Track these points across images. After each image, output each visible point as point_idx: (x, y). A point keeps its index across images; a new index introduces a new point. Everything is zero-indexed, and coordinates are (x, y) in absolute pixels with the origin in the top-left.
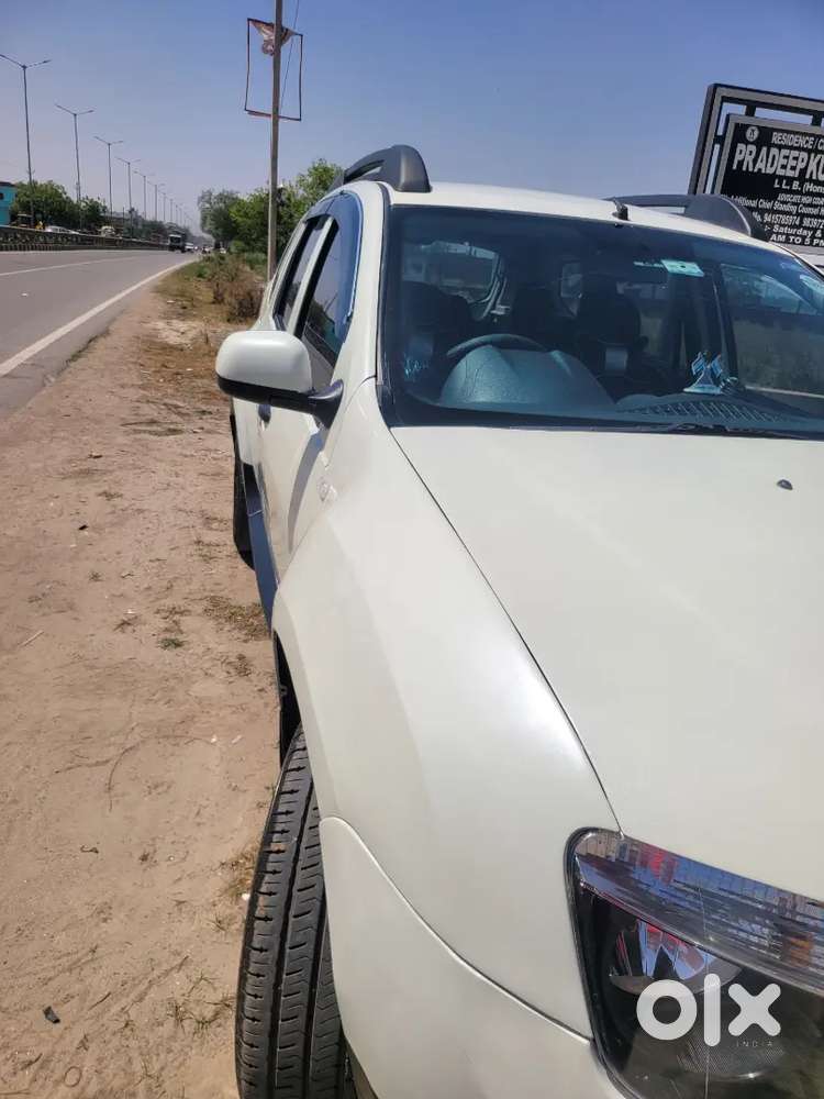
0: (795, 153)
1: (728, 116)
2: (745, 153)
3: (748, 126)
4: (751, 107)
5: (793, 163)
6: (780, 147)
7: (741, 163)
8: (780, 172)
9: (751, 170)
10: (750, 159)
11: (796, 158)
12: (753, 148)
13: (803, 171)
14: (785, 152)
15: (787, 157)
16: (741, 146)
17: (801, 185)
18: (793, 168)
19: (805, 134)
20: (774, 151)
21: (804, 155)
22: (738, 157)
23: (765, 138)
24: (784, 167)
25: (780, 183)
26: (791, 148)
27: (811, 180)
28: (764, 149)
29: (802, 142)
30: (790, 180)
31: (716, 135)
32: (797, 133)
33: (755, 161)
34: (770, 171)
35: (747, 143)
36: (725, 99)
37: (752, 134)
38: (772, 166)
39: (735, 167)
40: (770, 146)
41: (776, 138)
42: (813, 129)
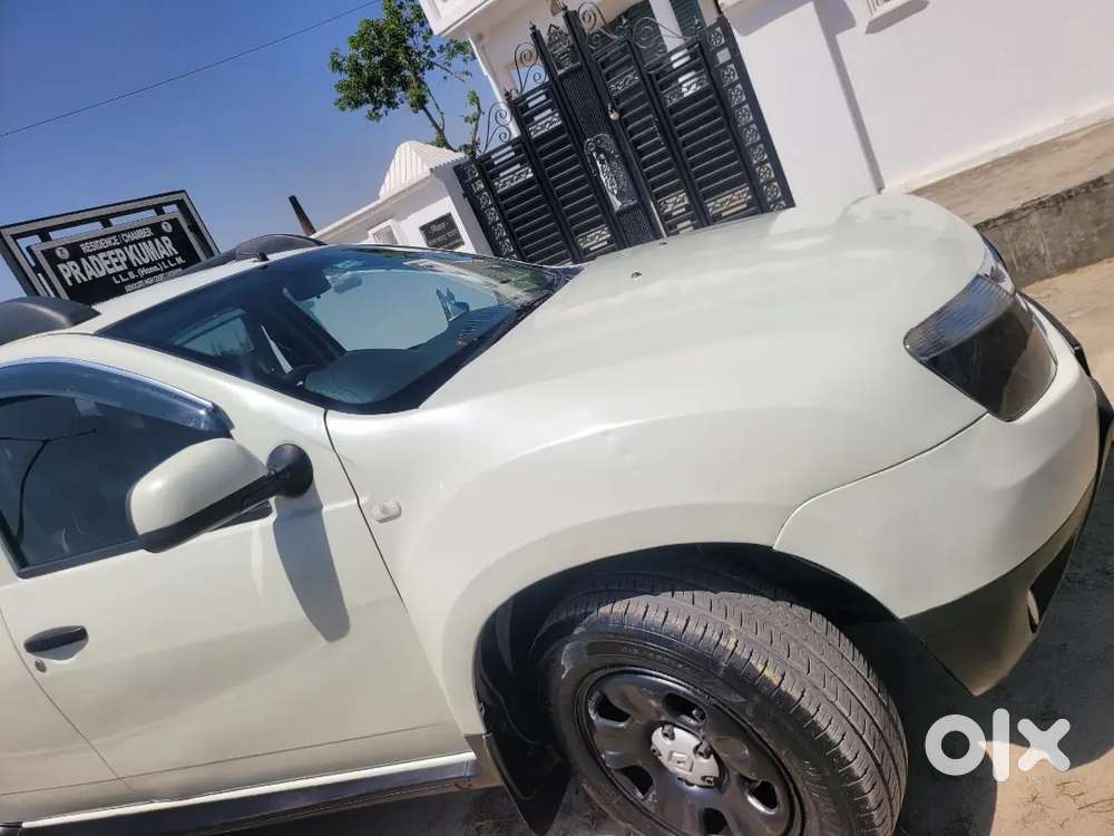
0: (111, 253)
1: (28, 249)
2: (69, 270)
3: (54, 249)
4: (44, 234)
6: (95, 253)
7: (72, 278)
8: (111, 271)
9: (85, 280)
10: (77, 272)
11: (114, 256)
12: (73, 263)
13: (128, 262)
14: (101, 255)
15: (106, 258)
16: (61, 267)
17: (136, 273)
18: (119, 264)
19: (104, 237)
20: (92, 258)
21: (118, 251)
22: (67, 276)
23: (76, 252)
24: (110, 266)
25: (118, 279)
26: (104, 250)
27: (139, 266)
28: (83, 260)
29: (108, 242)
30: (124, 273)
31: (33, 268)
32: (98, 238)
33: (83, 271)
34: (102, 274)
35: (65, 262)
36: (15, 237)
37: (64, 254)
38: (100, 269)
39: (70, 283)
40: (86, 256)
41: (85, 248)
42: (109, 230)
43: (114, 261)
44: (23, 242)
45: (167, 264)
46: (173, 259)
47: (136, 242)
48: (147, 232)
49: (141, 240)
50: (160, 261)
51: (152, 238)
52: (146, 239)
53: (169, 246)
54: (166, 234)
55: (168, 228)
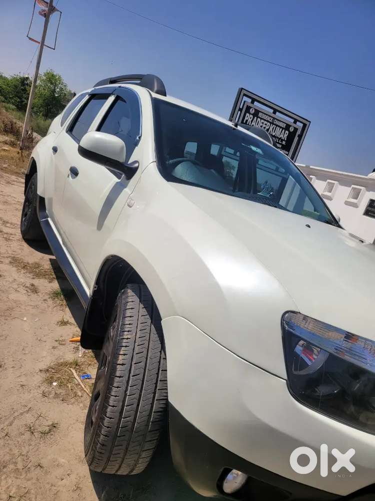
0: (265, 122)
1: (245, 102)
2: (249, 117)
3: (251, 107)
4: (253, 100)
5: (265, 126)
6: (261, 119)
7: (247, 121)
10: (250, 120)
11: (266, 124)
12: (252, 116)
13: (268, 130)
14: (263, 121)
15: (263, 123)
16: (247, 114)
18: (265, 128)
19: (270, 116)
20: (259, 119)
21: (269, 124)
22: (246, 118)
23: (256, 114)
24: (261, 126)
26: (265, 120)
28: (256, 118)
29: (269, 119)
31: (240, 108)
32: (267, 115)
33: (252, 121)
35: (250, 114)
36: (245, 95)
37: (252, 111)
38: (258, 125)
39: (244, 122)
40: (258, 117)
41: (260, 115)
42: (273, 115)
43: (264, 126)
44: (245, 99)
45: (279, 140)
46: (282, 140)
47: (277, 125)
48: (284, 126)
49: (279, 126)
50: (277, 138)
51: (283, 128)
52: (280, 127)
53: (286, 136)
54: (289, 131)
55: (292, 129)
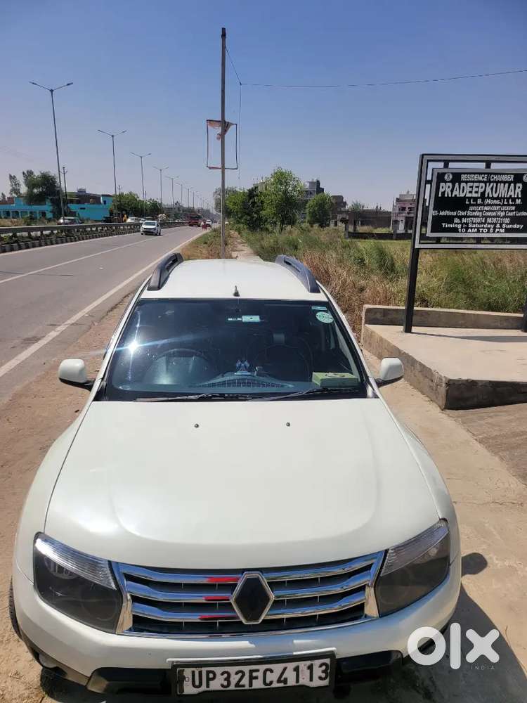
0: (477, 184)
1: (432, 169)
2: (446, 188)
3: (445, 173)
4: (446, 163)
5: (477, 189)
6: (467, 182)
7: (443, 193)
8: (469, 195)
9: (450, 196)
10: (448, 190)
11: (478, 187)
12: (450, 184)
13: (483, 194)
14: (470, 184)
15: (472, 187)
16: (442, 184)
17: (483, 201)
18: (477, 192)
19: (482, 174)
20: (463, 184)
21: (483, 185)
22: (441, 190)
23: (457, 178)
24: (470, 192)
25: (470, 201)
26: (473, 182)
27: (488, 198)
28: (457, 184)
29: (480, 178)
30: (475, 199)
31: (426, 180)
32: (476, 173)
33: (452, 191)
34: (462, 195)
35: (446, 182)
36: (430, 161)
37: (448, 177)
38: (463, 192)
39: (440, 195)
40: (460, 182)
41: (463, 177)
42: (488, 171)
43: (475, 189)
44: (431, 165)
45: (508, 201)
46: (514, 200)
47: (497, 182)
48: (510, 178)
49: (501, 182)
50: (504, 198)
51: (510, 183)
52: (505, 182)
53: (518, 191)
54: (522, 182)
